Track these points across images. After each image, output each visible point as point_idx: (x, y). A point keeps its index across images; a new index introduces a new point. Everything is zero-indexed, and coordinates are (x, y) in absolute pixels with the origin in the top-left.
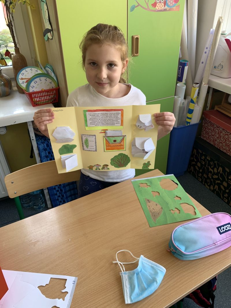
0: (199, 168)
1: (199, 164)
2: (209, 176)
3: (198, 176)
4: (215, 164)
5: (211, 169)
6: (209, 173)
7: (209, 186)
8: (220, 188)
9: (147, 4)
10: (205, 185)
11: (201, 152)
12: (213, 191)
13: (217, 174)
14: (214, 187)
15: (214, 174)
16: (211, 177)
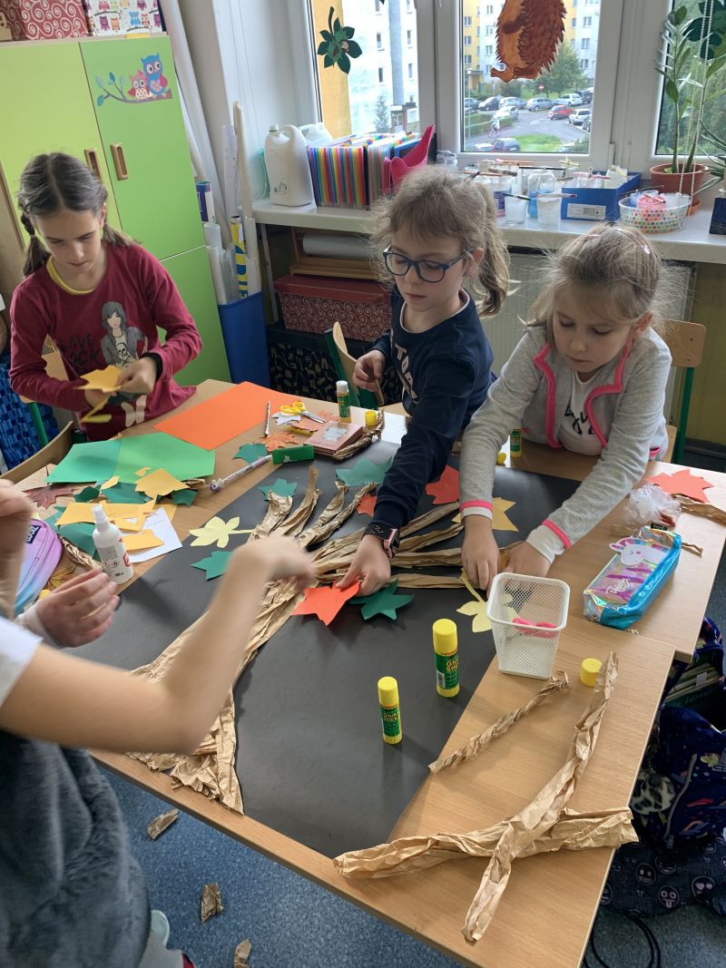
1: (289, 374)
4: (312, 357)
9: (121, 93)
11: (284, 348)
13: (322, 375)
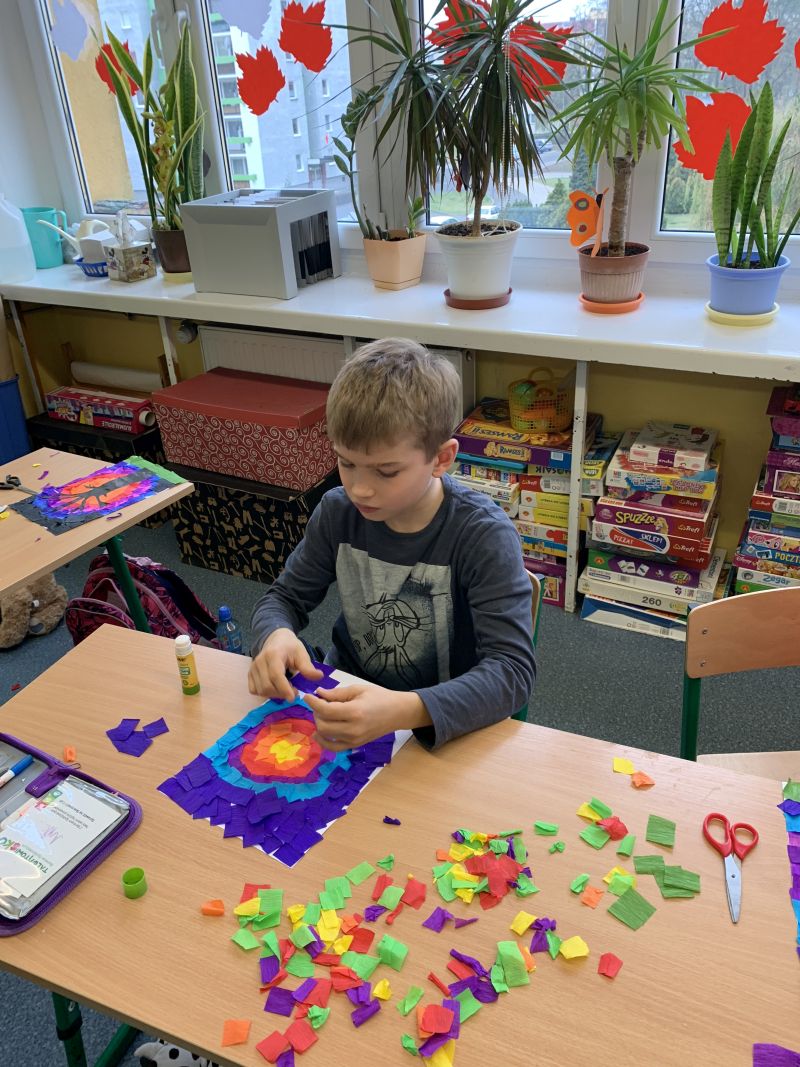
0: (203, 538)
1: (198, 528)
2: (230, 545)
3: (208, 560)
4: (230, 508)
5: (228, 528)
6: (229, 539)
7: (241, 570)
8: (264, 563)
10: (230, 573)
12: (254, 577)
13: (245, 531)
14: (251, 568)
15: (240, 533)
16: (235, 548)
